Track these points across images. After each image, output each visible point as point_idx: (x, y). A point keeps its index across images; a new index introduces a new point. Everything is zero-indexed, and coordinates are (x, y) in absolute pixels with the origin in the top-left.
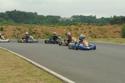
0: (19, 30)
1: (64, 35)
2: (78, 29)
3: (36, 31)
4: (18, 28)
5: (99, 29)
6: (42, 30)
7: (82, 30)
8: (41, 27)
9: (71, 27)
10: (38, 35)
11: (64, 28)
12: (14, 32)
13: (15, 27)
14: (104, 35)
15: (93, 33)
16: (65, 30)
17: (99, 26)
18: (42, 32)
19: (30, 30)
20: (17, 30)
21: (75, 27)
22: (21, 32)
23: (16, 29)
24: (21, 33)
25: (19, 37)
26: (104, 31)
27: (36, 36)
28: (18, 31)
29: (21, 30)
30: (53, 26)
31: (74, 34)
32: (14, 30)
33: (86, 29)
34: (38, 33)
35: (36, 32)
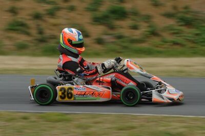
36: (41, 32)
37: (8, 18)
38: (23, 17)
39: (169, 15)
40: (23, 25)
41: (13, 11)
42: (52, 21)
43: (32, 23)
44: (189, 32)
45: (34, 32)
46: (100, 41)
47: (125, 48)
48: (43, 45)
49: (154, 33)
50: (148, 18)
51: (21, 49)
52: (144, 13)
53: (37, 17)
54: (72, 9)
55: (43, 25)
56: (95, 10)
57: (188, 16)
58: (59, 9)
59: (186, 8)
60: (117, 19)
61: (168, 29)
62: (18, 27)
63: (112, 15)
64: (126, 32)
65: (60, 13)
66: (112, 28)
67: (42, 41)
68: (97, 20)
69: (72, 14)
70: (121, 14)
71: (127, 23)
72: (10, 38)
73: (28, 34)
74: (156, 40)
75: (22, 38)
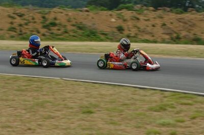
0: (21, 16)
1: (115, 30)
2: (138, 19)
3: (55, 19)
4: (18, 12)
5: (179, 20)
6: (67, 18)
7: (146, 20)
8: (65, 12)
9: (123, 14)
10: (63, 30)
11: (111, 15)
12: (10, 20)
13: (10, 10)
14: (192, 32)
15: (169, 28)
16: (113, 20)
17: (177, 13)
18: (69, 21)
19: (44, 17)
20: (16, 16)
21: (132, 15)
22: (26, 21)
23: (14, 13)
24: (26, 24)
25: (24, 31)
26: (190, 24)
27: (60, 32)
28: (18, 18)
29: (24, 17)
30: (87, 11)
31: (134, 30)
32: (10, 17)
33: (155, 18)
34: (60, 24)
35: (57, 22)
36: (21, 31)
37: (9, 26)
38: (15, 25)
39: (73, 25)
40: (14, 28)
41: (12, 23)
42: (26, 27)
43: (18, 28)
44: (80, 32)
45: (18, 31)
46: (44, 35)
47: (53, 37)
48: (21, 36)
49: (66, 32)
50: (65, 26)
51: (12, 38)
52: (63, 24)
53: (20, 25)
54: (35, 22)
55: (22, 28)
56: (44, 23)
57: (81, 26)
58: (30, 22)
59: (81, 23)
60: (52, 26)
61: (73, 30)
62: (12, 29)
63: (51, 25)
64: (55, 32)
65: (30, 24)
66: (50, 30)
67: (20, 34)
68: (44, 27)
69: (35, 24)
70: (54, 24)
71: (56, 28)
72: (8, 33)
73: (15, 32)
74: (67, 35)
75: (13, 34)
